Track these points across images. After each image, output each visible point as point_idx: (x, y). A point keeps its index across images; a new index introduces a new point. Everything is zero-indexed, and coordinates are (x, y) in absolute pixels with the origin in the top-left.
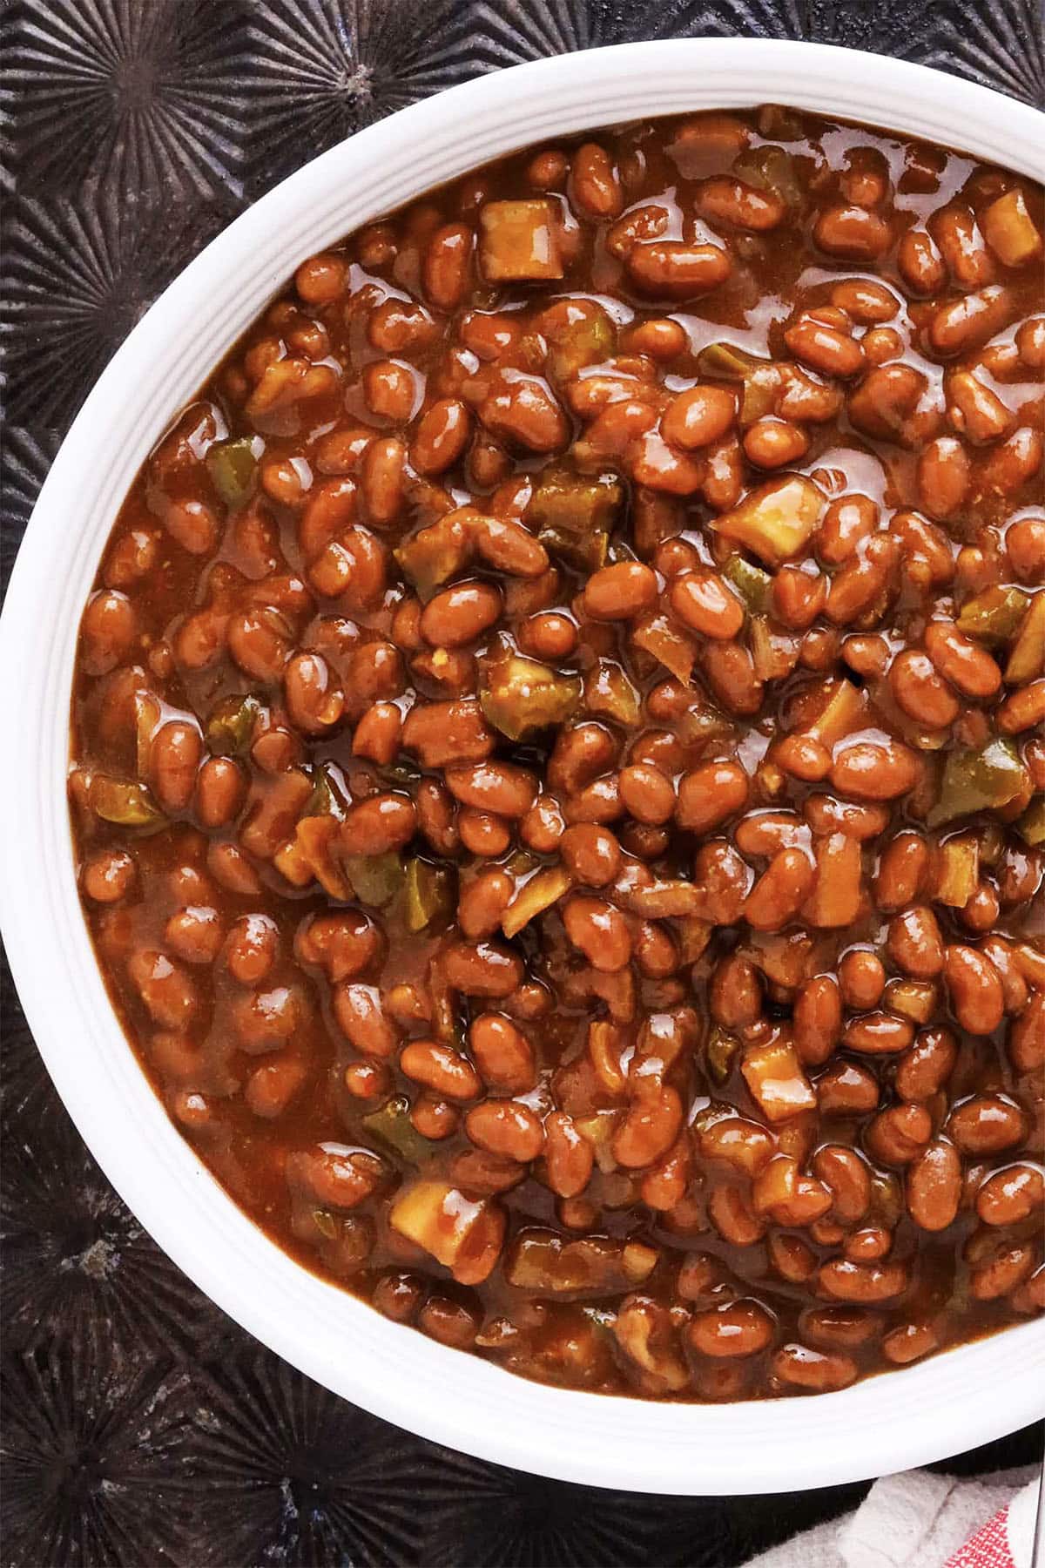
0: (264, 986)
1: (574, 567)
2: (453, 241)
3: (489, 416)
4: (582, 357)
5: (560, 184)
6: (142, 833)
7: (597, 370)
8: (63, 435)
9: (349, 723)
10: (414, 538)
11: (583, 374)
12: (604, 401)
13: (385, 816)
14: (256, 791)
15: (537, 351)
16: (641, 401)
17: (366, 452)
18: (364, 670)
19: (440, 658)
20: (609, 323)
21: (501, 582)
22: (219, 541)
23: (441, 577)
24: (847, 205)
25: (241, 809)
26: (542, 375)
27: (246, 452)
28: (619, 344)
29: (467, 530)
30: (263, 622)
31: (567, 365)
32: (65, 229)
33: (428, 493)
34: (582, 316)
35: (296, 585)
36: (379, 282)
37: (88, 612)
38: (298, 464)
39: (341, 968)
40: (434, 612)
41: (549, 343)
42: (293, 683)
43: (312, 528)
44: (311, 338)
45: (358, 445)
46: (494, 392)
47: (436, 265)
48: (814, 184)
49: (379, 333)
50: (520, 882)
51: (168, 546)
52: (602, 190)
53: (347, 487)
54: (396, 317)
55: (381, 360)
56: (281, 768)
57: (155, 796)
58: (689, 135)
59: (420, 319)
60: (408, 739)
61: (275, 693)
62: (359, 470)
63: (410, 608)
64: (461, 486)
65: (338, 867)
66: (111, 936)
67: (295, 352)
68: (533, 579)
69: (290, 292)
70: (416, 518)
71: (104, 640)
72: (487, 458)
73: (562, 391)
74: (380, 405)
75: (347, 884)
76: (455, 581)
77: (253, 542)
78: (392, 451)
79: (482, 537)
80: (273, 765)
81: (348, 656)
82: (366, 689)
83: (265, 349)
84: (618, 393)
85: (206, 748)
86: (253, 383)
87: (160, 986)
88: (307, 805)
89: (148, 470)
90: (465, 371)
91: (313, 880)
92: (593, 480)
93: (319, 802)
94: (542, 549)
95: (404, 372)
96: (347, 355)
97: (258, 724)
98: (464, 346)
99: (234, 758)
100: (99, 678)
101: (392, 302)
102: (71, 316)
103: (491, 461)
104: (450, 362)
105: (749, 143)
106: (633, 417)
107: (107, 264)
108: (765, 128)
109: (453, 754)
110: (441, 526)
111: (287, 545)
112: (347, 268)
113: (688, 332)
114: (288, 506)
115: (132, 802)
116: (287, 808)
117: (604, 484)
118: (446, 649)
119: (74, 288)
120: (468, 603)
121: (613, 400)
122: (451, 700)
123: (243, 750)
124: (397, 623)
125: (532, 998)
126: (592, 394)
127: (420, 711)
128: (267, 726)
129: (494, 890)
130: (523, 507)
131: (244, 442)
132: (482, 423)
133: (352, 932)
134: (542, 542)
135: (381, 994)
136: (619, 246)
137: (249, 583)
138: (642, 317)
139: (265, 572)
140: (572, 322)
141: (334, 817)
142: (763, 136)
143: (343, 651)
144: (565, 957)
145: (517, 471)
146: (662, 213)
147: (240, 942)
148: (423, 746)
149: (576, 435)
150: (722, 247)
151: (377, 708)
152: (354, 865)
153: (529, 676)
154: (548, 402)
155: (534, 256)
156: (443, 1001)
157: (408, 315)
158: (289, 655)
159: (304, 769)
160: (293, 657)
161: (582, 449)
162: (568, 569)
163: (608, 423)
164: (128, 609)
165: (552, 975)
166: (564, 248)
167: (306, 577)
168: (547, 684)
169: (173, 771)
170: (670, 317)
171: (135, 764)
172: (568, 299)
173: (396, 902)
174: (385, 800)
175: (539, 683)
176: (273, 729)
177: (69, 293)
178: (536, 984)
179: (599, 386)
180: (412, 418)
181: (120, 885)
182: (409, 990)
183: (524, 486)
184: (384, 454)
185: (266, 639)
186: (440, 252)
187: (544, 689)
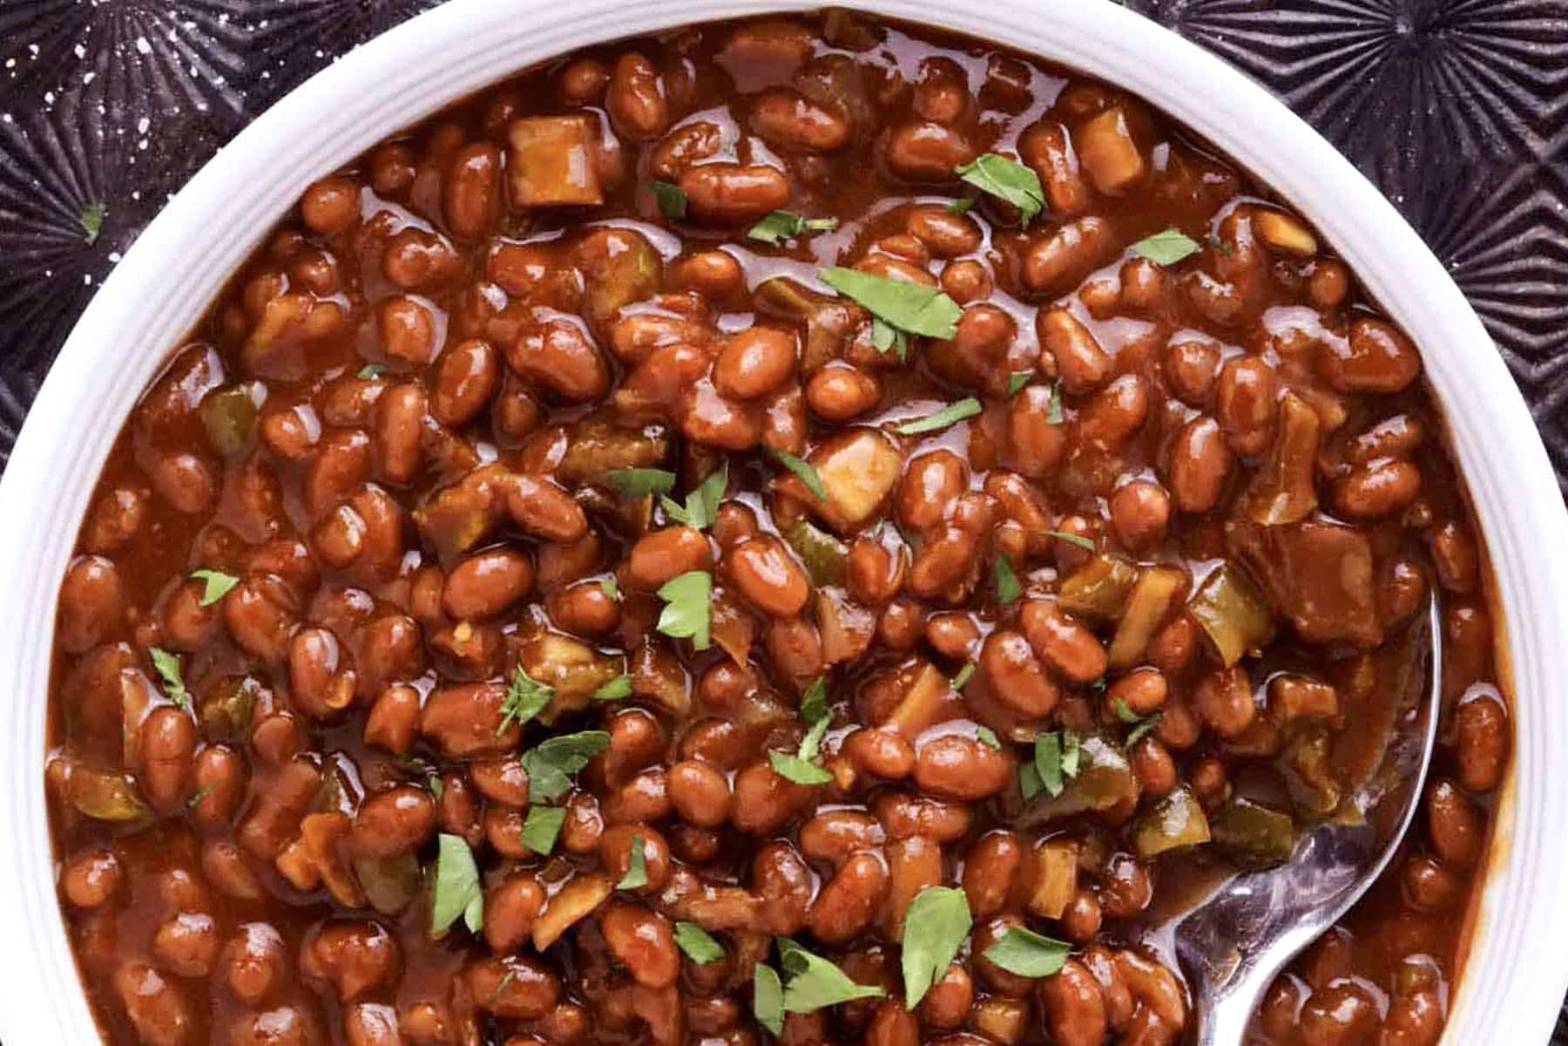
0: (267, 1004)
1: (615, 530)
2: (478, 162)
3: (520, 359)
4: (624, 294)
5: (598, 96)
6: (127, 830)
7: (641, 309)
8: (40, 379)
9: (362, 706)
10: (435, 497)
11: (625, 312)
12: (649, 346)
13: (402, 813)
14: (256, 783)
15: (572, 286)
16: (692, 343)
17: (381, 400)
18: (380, 646)
19: (463, 632)
20: (655, 255)
21: (535, 548)
22: (215, 501)
23: (466, 542)
24: (922, 121)
25: (240, 803)
26: (578, 312)
27: (246, 402)
28: (667, 280)
29: (495, 489)
30: (263, 592)
31: (608, 302)
32: (42, 147)
33: (451, 445)
34: (624, 248)
35: (300, 550)
36: (395, 209)
37: (68, 581)
38: (305, 414)
39: (353, 983)
40: (457, 581)
41: (588, 277)
42: (299, 663)
43: (321, 485)
44: (317, 272)
45: (372, 393)
46: (523, 333)
47: (461, 188)
48: (885, 97)
49: (395, 266)
50: (553, 890)
51: (157, 505)
52: (645, 105)
53: (359, 440)
54: (413, 248)
55: (396, 297)
56: (285, 758)
57: (143, 790)
58: (744, 42)
59: (441, 250)
60: (428, 725)
61: (278, 673)
62: (374, 419)
63: (429, 578)
64: (488, 438)
65: (347, 868)
66: (94, 948)
67: (299, 286)
68: (569, 545)
69: (295, 220)
70: (437, 474)
71: (86, 611)
72: (517, 407)
73: (602, 332)
74: (396, 347)
75: (357, 888)
76: (481, 547)
77: (253, 501)
78: (410, 399)
79: (513, 499)
80: (276, 755)
81: (360, 632)
82: (382, 667)
83: (265, 282)
84: (666, 335)
85: (201, 734)
86: (253, 320)
87: (148, 1003)
88: (313, 799)
89: (136, 417)
90: (491, 309)
91: (320, 885)
92: (637, 434)
93: (327, 799)
94: (579, 510)
95: (423, 311)
96: (359, 290)
97: (258, 709)
98: (490, 280)
99: (230, 746)
100: (80, 656)
101: (410, 230)
102: (48, 245)
103: (521, 410)
104: (474, 298)
105: (812, 50)
106: (683, 362)
107: (89, 186)
108: (830, 33)
109: (477, 745)
110: (467, 486)
111: (292, 507)
112: (358, 190)
113: (743, 263)
114: (291, 461)
115: (117, 795)
116: (289, 802)
117: (648, 439)
118: (470, 623)
119: (52, 215)
120: (496, 571)
121: (660, 343)
122: (476, 682)
123: (242, 738)
124: (416, 593)
125: (567, 1020)
126: (637, 336)
127: (439, 694)
128: (269, 710)
129: (523, 898)
130: (557, 462)
131: (244, 389)
132: (510, 367)
133: (363, 943)
134: (580, 503)
135: (397, 1014)
136: (665, 167)
137: (247, 548)
138: (692, 246)
139: (267, 536)
140: (612, 254)
141: (343, 814)
142: (830, 44)
143: (356, 625)
144: (604, 972)
145: (551, 421)
146: (712, 130)
147: (240, 955)
148: (445, 734)
149: (617, 382)
150: (781, 169)
151: (394, 691)
152: (367, 868)
153: (565, 655)
154: (585, 344)
155: (570, 180)
156: (470, 1023)
157: (428, 246)
158: (294, 629)
159: (311, 760)
160: (299, 632)
161: (625, 397)
162: (609, 533)
163: (655, 370)
164: (114, 578)
165: (591, 994)
166: (603, 169)
167: (311, 539)
168: (585, 664)
169: (164, 761)
170: (722, 248)
171: (121, 754)
172: (606, 228)
173: (413, 908)
174: (403, 795)
175: (577, 663)
176: (276, 714)
177: (46, 220)
178: (570, 1004)
179: (645, 326)
180: (432, 360)
181: (104, 890)
182: (429, 1010)
183: (558, 439)
184: (402, 404)
185: (269, 613)
186: (465, 172)
187: (581, 669)
